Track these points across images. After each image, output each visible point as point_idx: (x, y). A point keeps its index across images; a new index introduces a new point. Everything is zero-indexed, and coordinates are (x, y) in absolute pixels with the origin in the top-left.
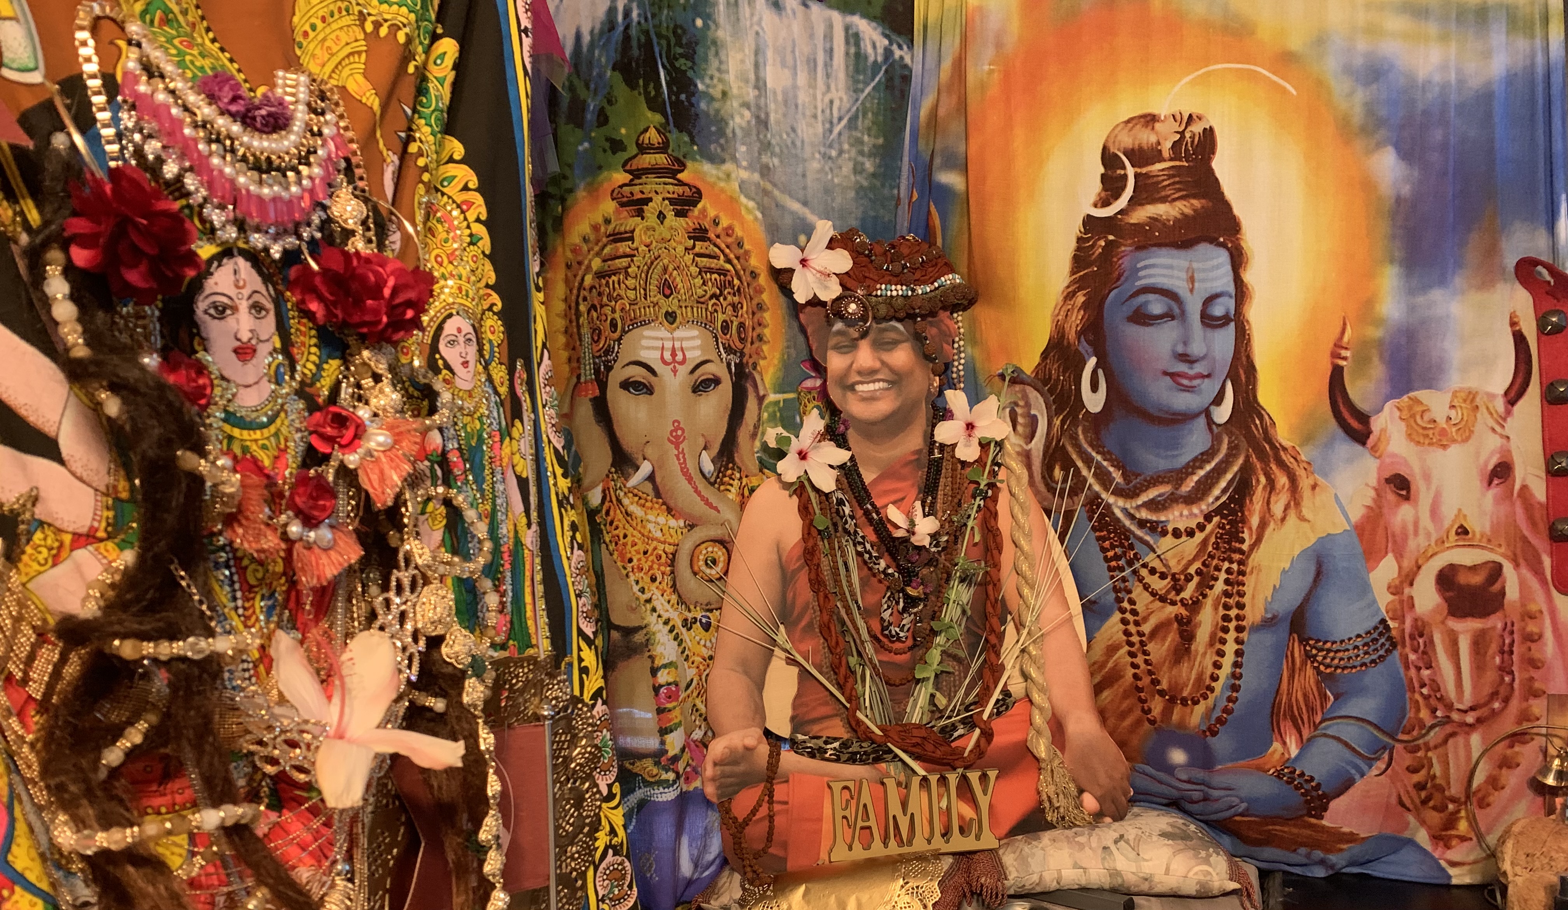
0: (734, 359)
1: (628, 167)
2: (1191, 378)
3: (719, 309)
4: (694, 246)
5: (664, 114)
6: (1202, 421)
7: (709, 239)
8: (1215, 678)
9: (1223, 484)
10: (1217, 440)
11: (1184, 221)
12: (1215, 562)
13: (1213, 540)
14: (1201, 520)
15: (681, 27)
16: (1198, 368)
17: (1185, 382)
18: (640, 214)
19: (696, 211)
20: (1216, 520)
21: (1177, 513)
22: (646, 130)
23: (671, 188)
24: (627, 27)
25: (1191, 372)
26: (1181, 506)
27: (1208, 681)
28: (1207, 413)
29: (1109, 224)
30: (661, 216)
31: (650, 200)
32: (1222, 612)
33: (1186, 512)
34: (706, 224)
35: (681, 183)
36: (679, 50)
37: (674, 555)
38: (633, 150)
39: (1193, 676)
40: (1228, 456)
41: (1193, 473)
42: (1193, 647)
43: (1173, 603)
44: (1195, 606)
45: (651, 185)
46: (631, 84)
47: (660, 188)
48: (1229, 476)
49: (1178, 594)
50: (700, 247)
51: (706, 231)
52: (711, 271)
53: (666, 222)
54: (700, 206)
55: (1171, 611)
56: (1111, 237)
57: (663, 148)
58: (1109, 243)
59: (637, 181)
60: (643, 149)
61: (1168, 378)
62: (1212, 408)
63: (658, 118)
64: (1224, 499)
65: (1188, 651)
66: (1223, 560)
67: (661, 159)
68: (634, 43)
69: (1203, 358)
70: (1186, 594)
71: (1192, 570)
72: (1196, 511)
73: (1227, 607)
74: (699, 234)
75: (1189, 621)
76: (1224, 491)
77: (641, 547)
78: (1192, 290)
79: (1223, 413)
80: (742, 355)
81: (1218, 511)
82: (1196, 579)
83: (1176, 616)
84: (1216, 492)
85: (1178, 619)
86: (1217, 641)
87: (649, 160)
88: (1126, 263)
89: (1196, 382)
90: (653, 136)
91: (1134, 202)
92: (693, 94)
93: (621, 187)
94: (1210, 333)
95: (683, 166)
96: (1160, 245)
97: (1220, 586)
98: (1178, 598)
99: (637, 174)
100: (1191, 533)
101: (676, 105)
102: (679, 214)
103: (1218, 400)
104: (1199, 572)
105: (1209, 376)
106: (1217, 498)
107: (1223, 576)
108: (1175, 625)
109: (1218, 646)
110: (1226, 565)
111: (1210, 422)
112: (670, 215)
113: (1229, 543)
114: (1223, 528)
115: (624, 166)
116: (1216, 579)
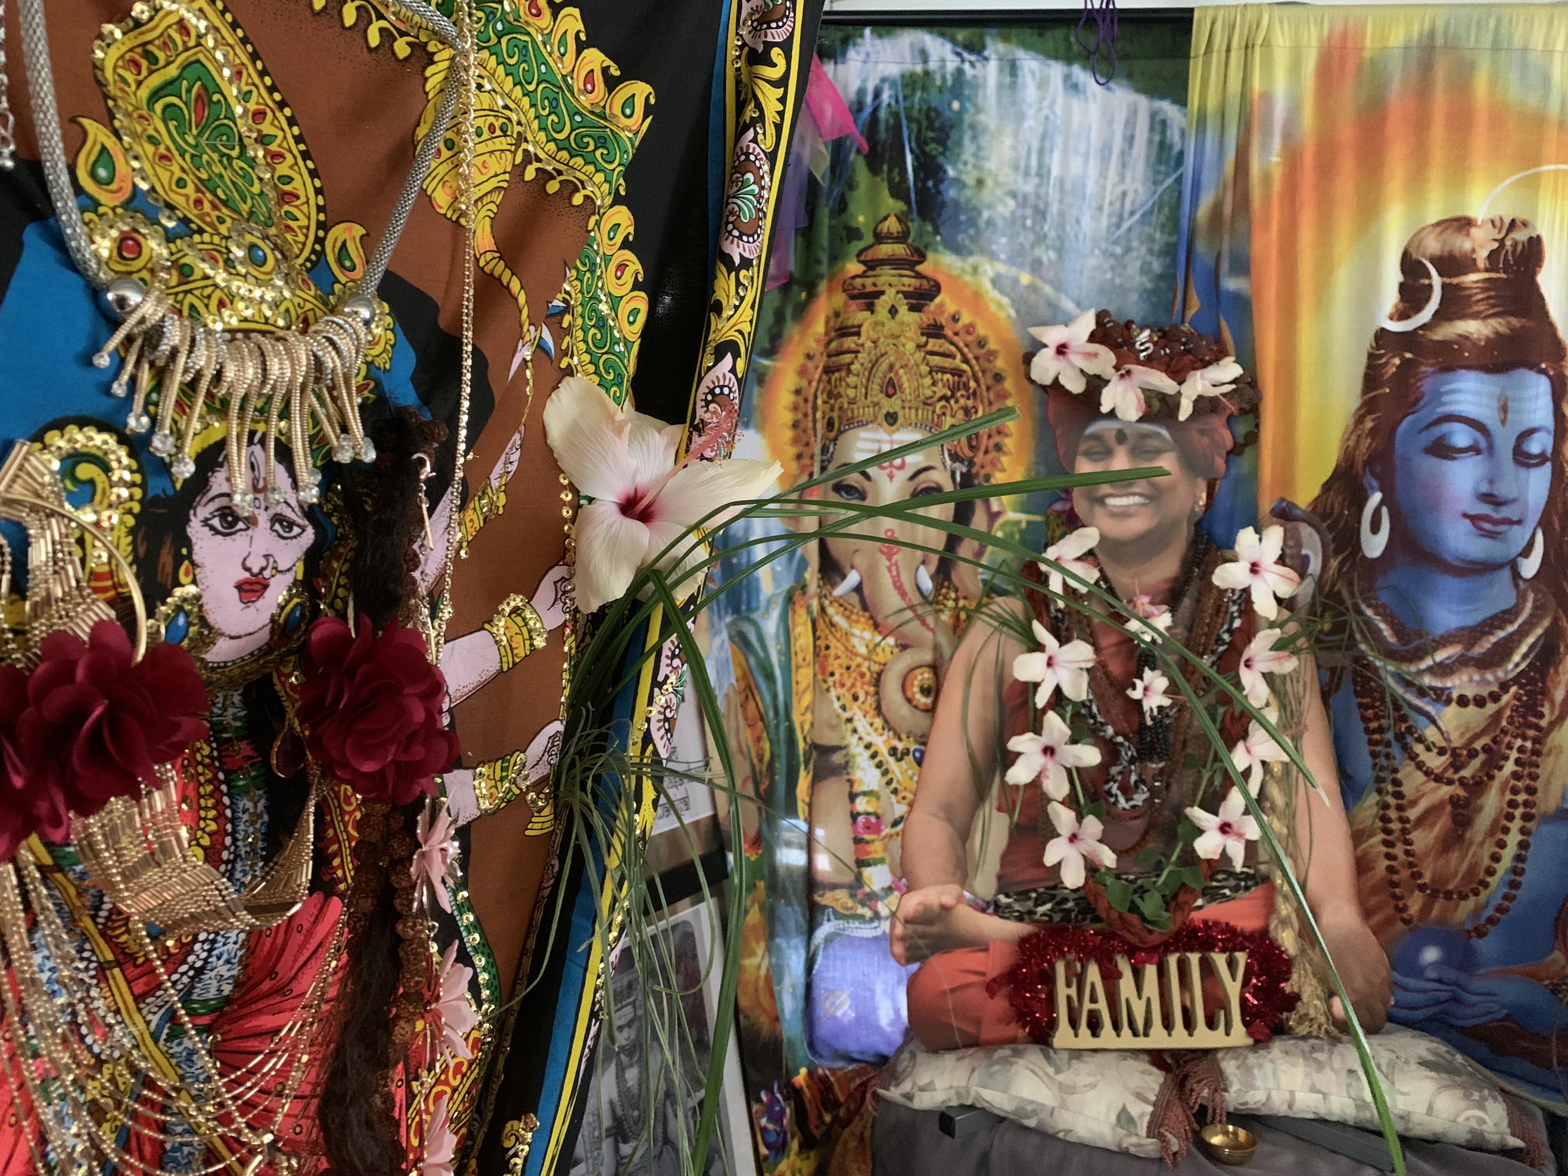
0: (961, 468)
1: (862, 258)
2: (1496, 522)
3: (948, 412)
4: (926, 343)
5: (908, 202)
6: (1506, 573)
7: (945, 337)
8: (1491, 872)
9: (1524, 648)
10: (1522, 597)
11: (1498, 341)
12: (1507, 739)
13: (1508, 713)
14: (1496, 688)
15: (936, 110)
16: (1505, 512)
17: (1488, 526)
18: (871, 308)
19: (932, 306)
20: (1514, 689)
21: (1465, 678)
22: (885, 219)
23: (906, 280)
24: (876, 109)
25: (1495, 516)
26: (1471, 670)
27: (1482, 875)
28: (1513, 566)
29: (1407, 340)
30: (893, 311)
31: (883, 293)
32: (1508, 796)
33: (1476, 677)
34: (943, 320)
35: (919, 276)
36: (931, 134)
37: (879, 674)
38: (869, 239)
39: (1465, 866)
40: (1531, 616)
41: (1490, 633)
42: (1468, 835)
43: (1450, 782)
44: (1477, 787)
45: (886, 276)
46: (874, 168)
47: (894, 280)
48: (1531, 640)
49: (1456, 771)
50: (933, 344)
51: (942, 327)
52: (943, 370)
53: (898, 317)
54: (937, 300)
55: (1446, 791)
56: (1408, 355)
57: (902, 238)
58: (1405, 361)
59: (870, 273)
60: (880, 238)
61: (1467, 522)
62: (1520, 560)
63: (900, 206)
64: (1523, 666)
65: (1461, 838)
66: (1516, 737)
67: (899, 250)
68: (882, 126)
69: (1514, 500)
70: (1466, 773)
71: (1478, 745)
72: (1489, 677)
73: (1515, 791)
74: (934, 331)
75: (1467, 803)
76: (1525, 657)
77: (844, 661)
78: (1503, 422)
79: (1530, 567)
80: (971, 464)
81: (1516, 680)
82: (1482, 757)
83: (1451, 797)
84: (1516, 658)
85: (1454, 801)
86: (1499, 829)
87: (886, 250)
88: (1427, 385)
89: (1502, 528)
90: (892, 225)
91: (1443, 315)
92: (941, 181)
93: (854, 277)
94: (1523, 472)
95: (922, 257)
96: (1469, 367)
97: (1509, 767)
98: (1456, 777)
99: (872, 265)
100: (1480, 702)
101: (922, 191)
102: (913, 308)
103: (1526, 552)
104: (1486, 749)
105: (1519, 522)
106: (1517, 665)
107: (1514, 755)
108: (1449, 808)
109: (1501, 836)
110: (1519, 742)
111: (1516, 575)
112: (903, 309)
113: (1524, 717)
114: (1519, 700)
115: (859, 255)
116: (1506, 758)
